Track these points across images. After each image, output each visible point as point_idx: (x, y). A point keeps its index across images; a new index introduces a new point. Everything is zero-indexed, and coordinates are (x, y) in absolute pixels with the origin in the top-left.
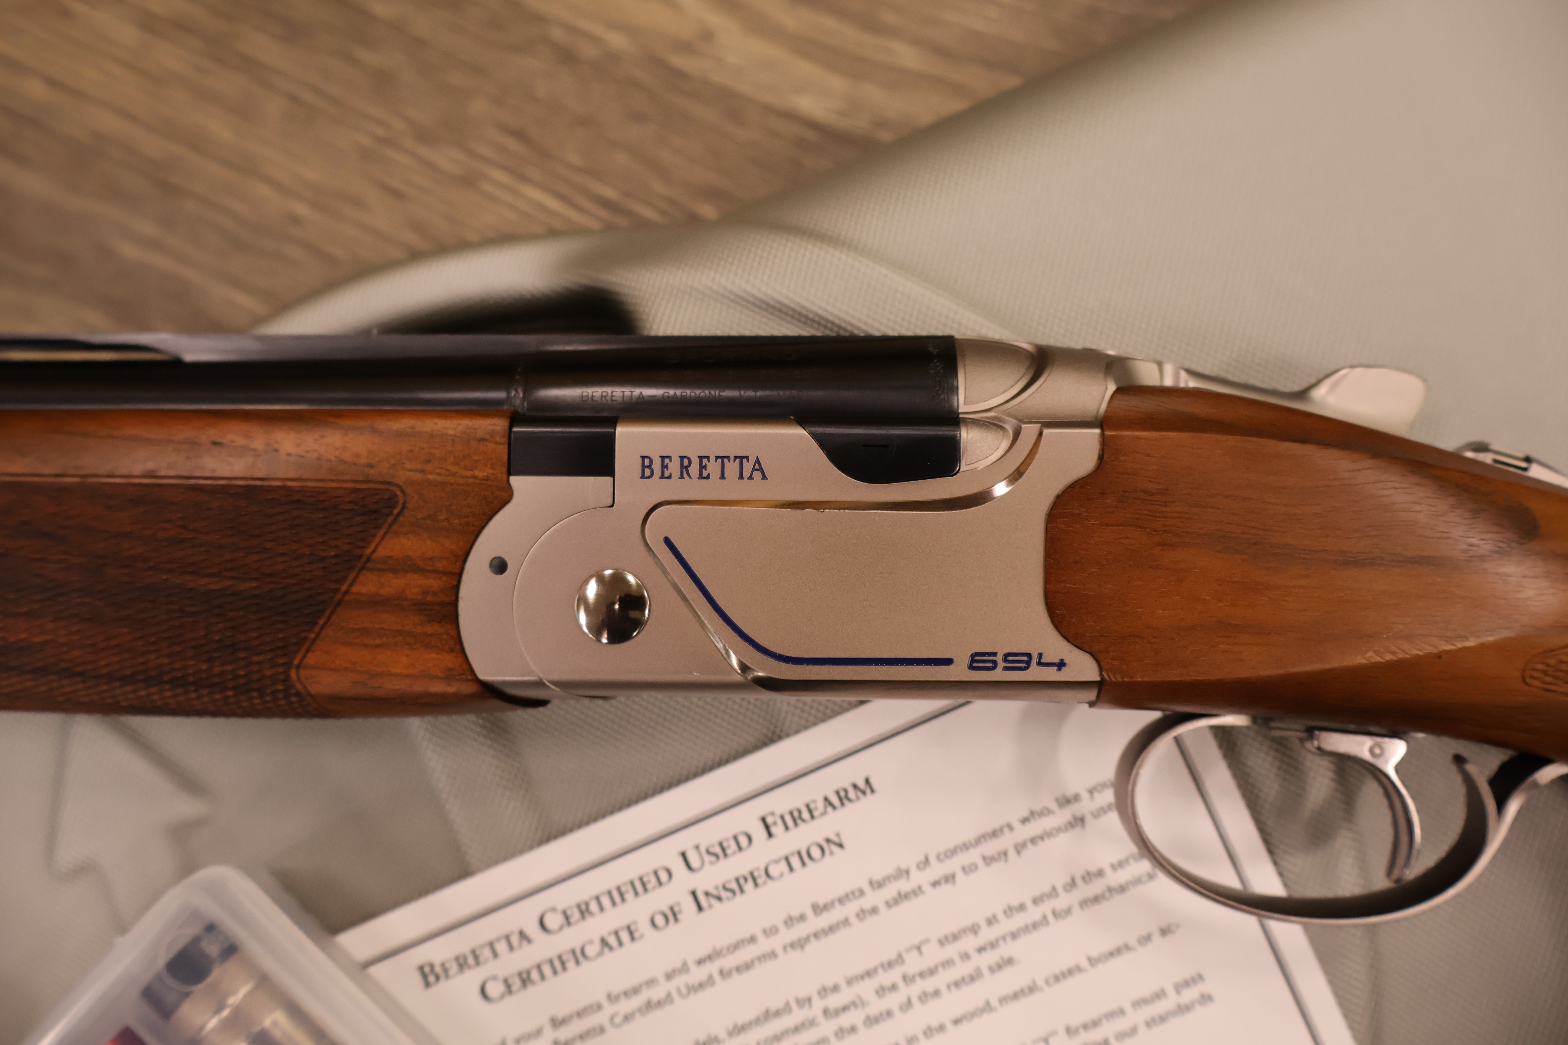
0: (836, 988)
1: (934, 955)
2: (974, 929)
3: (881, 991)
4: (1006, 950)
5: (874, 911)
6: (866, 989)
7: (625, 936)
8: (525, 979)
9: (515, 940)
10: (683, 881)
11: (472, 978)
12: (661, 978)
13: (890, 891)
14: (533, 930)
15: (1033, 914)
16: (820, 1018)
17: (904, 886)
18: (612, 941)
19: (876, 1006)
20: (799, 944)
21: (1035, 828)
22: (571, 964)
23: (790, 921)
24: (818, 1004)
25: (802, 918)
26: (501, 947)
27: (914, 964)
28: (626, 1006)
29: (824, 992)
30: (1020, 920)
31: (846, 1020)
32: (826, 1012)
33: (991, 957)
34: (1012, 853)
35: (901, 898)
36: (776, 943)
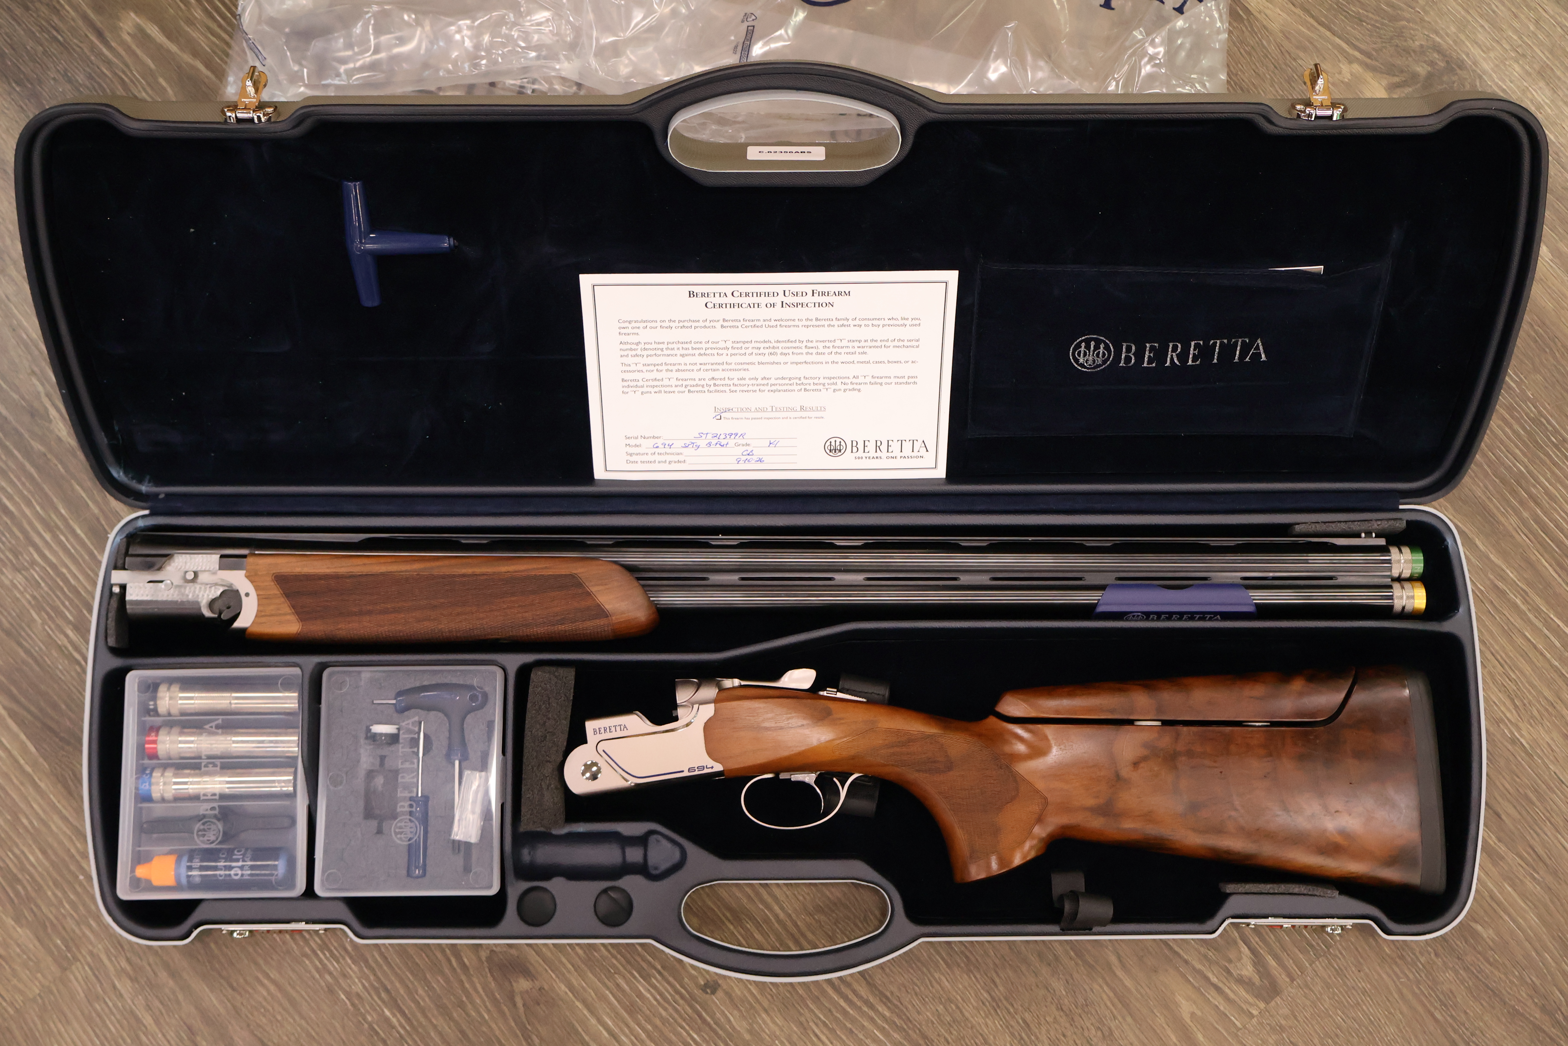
0: (812, 342)
1: (845, 343)
2: (860, 341)
3: (825, 347)
4: (865, 350)
5: (833, 326)
6: (821, 345)
7: (756, 306)
8: (720, 306)
9: (722, 295)
10: (781, 297)
11: (705, 300)
12: (762, 320)
13: (841, 323)
14: (729, 294)
15: (879, 344)
16: (804, 348)
17: (845, 323)
18: (752, 306)
19: (821, 350)
20: (807, 327)
21: (891, 322)
22: (736, 307)
23: (807, 320)
24: (805, 344)
25: (811, 320)
26: (717, 295)
27: (838, 343)
28: (747, 324)
29: (808, 341)
30: (874, 344)
31: (810, 351)
32: (806, 346)
33: (861, 350)
34: (881, 326)
35: (843, 325)
36: (800, 324)
